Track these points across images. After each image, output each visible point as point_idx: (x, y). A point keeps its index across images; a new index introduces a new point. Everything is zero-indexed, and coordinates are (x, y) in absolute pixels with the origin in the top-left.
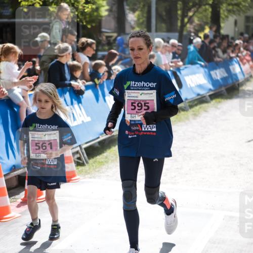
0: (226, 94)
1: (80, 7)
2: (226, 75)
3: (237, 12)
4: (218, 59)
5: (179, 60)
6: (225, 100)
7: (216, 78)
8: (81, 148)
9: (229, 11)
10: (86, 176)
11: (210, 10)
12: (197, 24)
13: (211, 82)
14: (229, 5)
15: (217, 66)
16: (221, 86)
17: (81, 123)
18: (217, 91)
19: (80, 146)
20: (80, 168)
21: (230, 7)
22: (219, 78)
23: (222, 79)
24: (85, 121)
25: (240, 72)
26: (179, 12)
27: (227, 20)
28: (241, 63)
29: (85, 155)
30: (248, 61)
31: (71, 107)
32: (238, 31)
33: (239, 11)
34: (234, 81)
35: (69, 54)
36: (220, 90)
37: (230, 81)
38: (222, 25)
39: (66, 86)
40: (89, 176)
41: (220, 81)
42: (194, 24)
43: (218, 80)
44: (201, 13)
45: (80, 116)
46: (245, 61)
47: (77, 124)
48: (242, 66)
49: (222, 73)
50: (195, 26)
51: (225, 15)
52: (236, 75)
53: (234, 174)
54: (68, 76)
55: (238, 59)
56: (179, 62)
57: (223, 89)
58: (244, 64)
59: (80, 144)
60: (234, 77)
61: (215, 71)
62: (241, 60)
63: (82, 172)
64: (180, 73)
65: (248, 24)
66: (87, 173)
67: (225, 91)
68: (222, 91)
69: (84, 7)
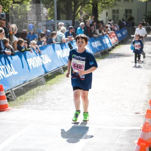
0: (101, 56)
1: (10, 6)
2: (100, 45)
3: (107, 8)
4: (96, 36)
5: (72, 36)
6: (100, 60)
7: (95, 47)
8: (12, 91)
9: (103, 7)
10: (15, 107)
11: (92, 6)
12: (85, 15)
13: (91, 49)
14: (103, 3)
15: (95, 39)
16: (97, 51)
17: (12, 75)
18: (95, 54)
19: (11, 89)
20: (11, 102)
21: (103, 5)
22: (96, 47)
23: (98, 47)
24: (14, 74)
25: (109, 43)
26: (73, 8)
27: (102, 13)
28: (109, 38)
29: (14, 95)
30: (114, 36)
31: (6, 66)
32: (108, 18)
33: (108, 7)
34: (106, 48)
35: (3, 34)
36: (97, 54)
37: (103, 48)
38: (99, 15)
39: (2, 53)
40: (16, 107)
41: (97, 48)
42: (83, 15)
43: (96, 48)
44: (86, 8)
45: (11, 71)
46: (112, 36)
47: (9, 76)
48: (110, 39)
49: (98, 44)
50: (83, 16)
51: (100, 9)
52: (106, 44)
53: (103, 103)
54: (3, 47)
55: (108, 35)
56: (72, 37)
57: (99, 53)
58: (111, 38)
59: (11, 88)
60: (105, 46)
61: (94, 42)
62: (110, 36)
63: (13, 105)
64: (73, 44)
65: (114, 15)
66: (15, 105)
67: (100, 54)
68: (98, 54)
69: (12, 5)
